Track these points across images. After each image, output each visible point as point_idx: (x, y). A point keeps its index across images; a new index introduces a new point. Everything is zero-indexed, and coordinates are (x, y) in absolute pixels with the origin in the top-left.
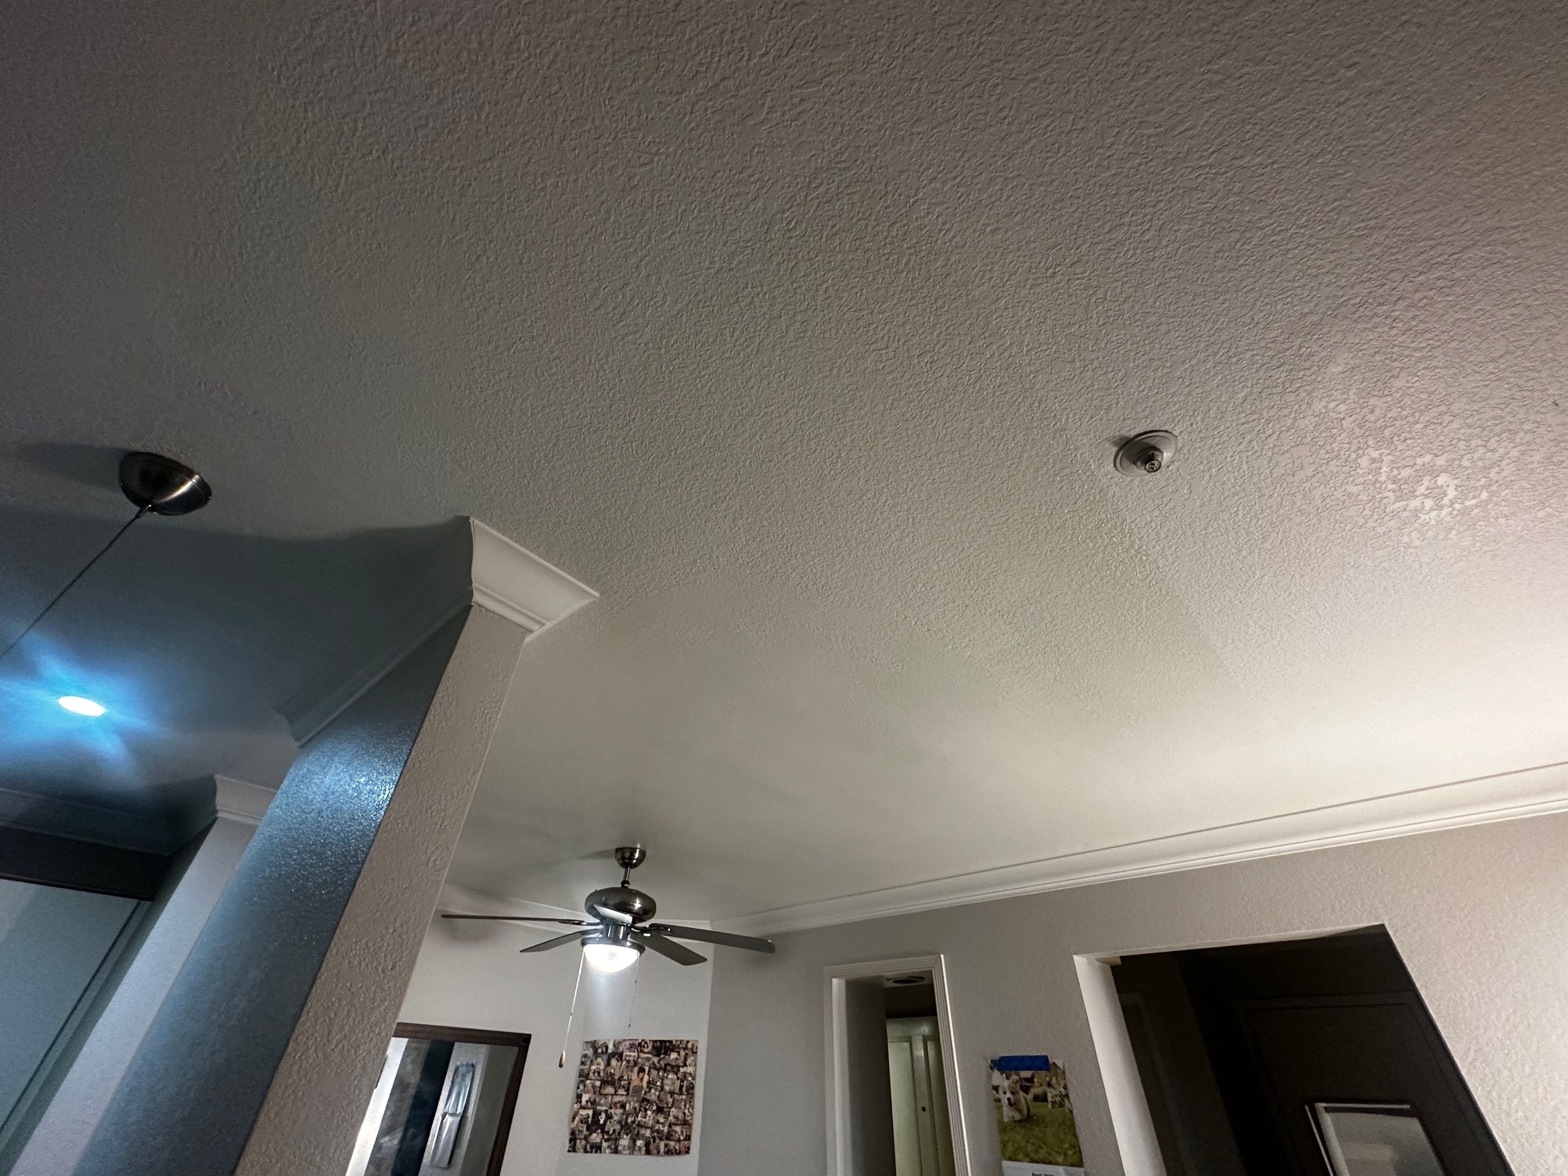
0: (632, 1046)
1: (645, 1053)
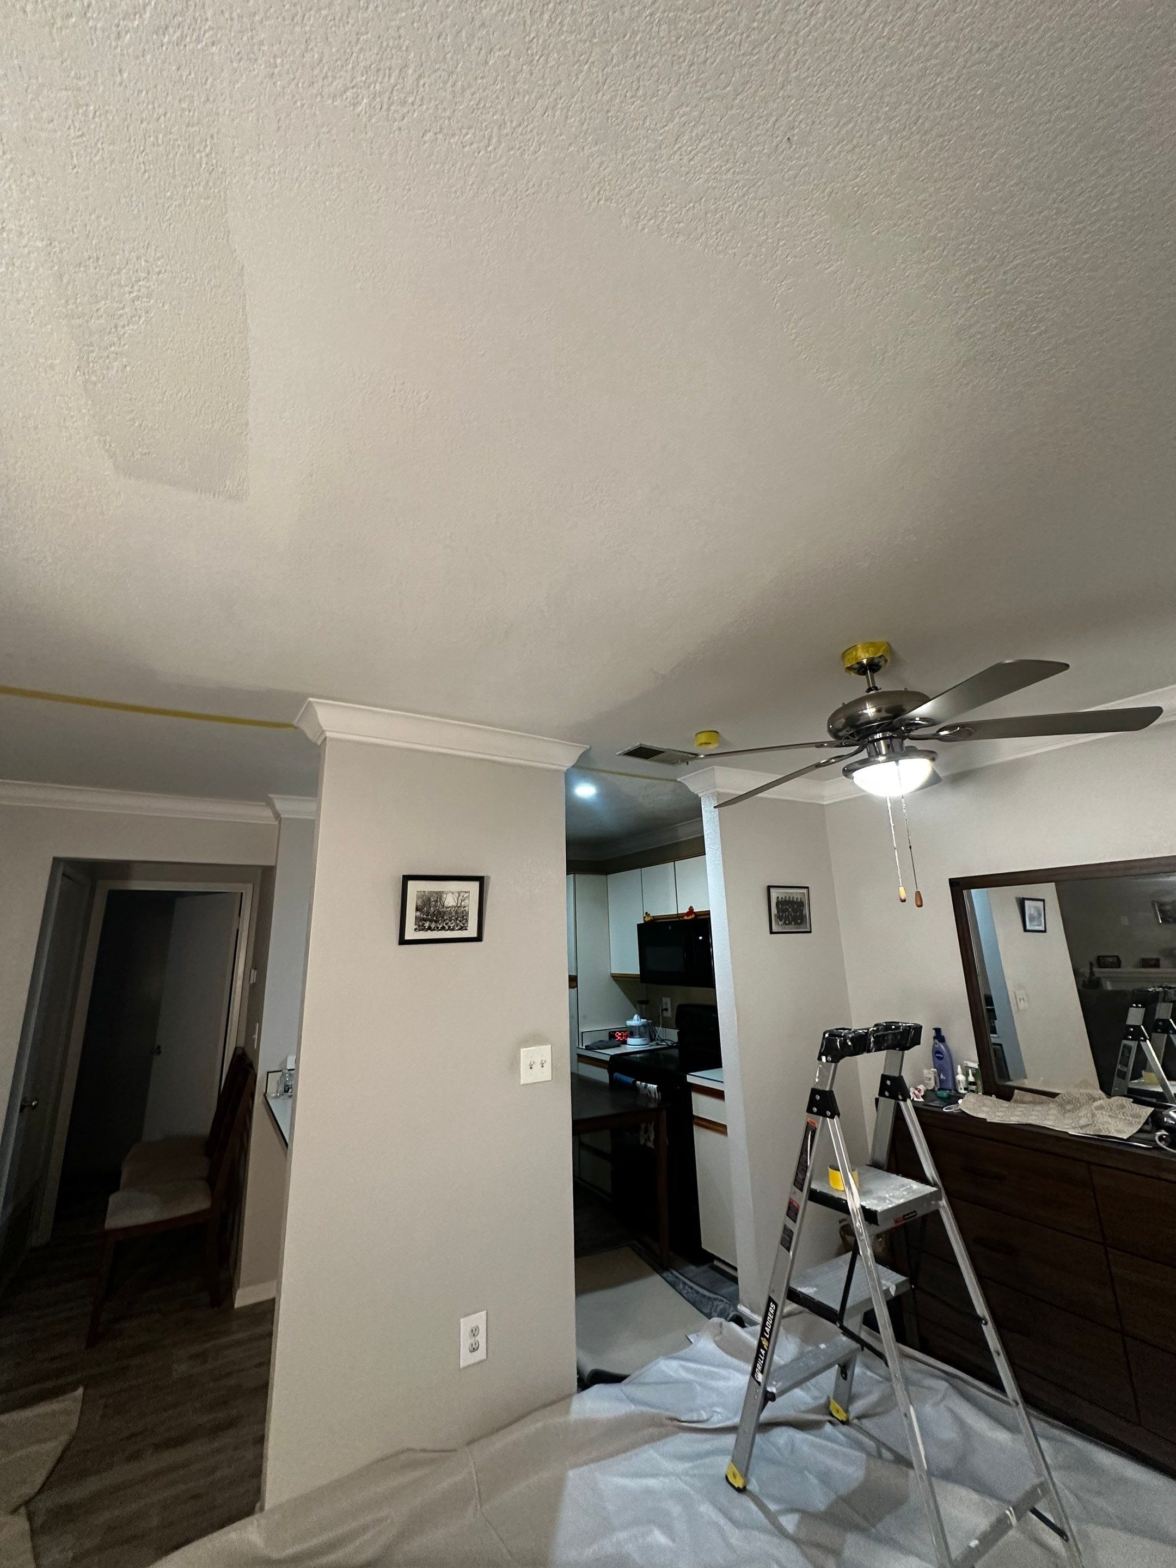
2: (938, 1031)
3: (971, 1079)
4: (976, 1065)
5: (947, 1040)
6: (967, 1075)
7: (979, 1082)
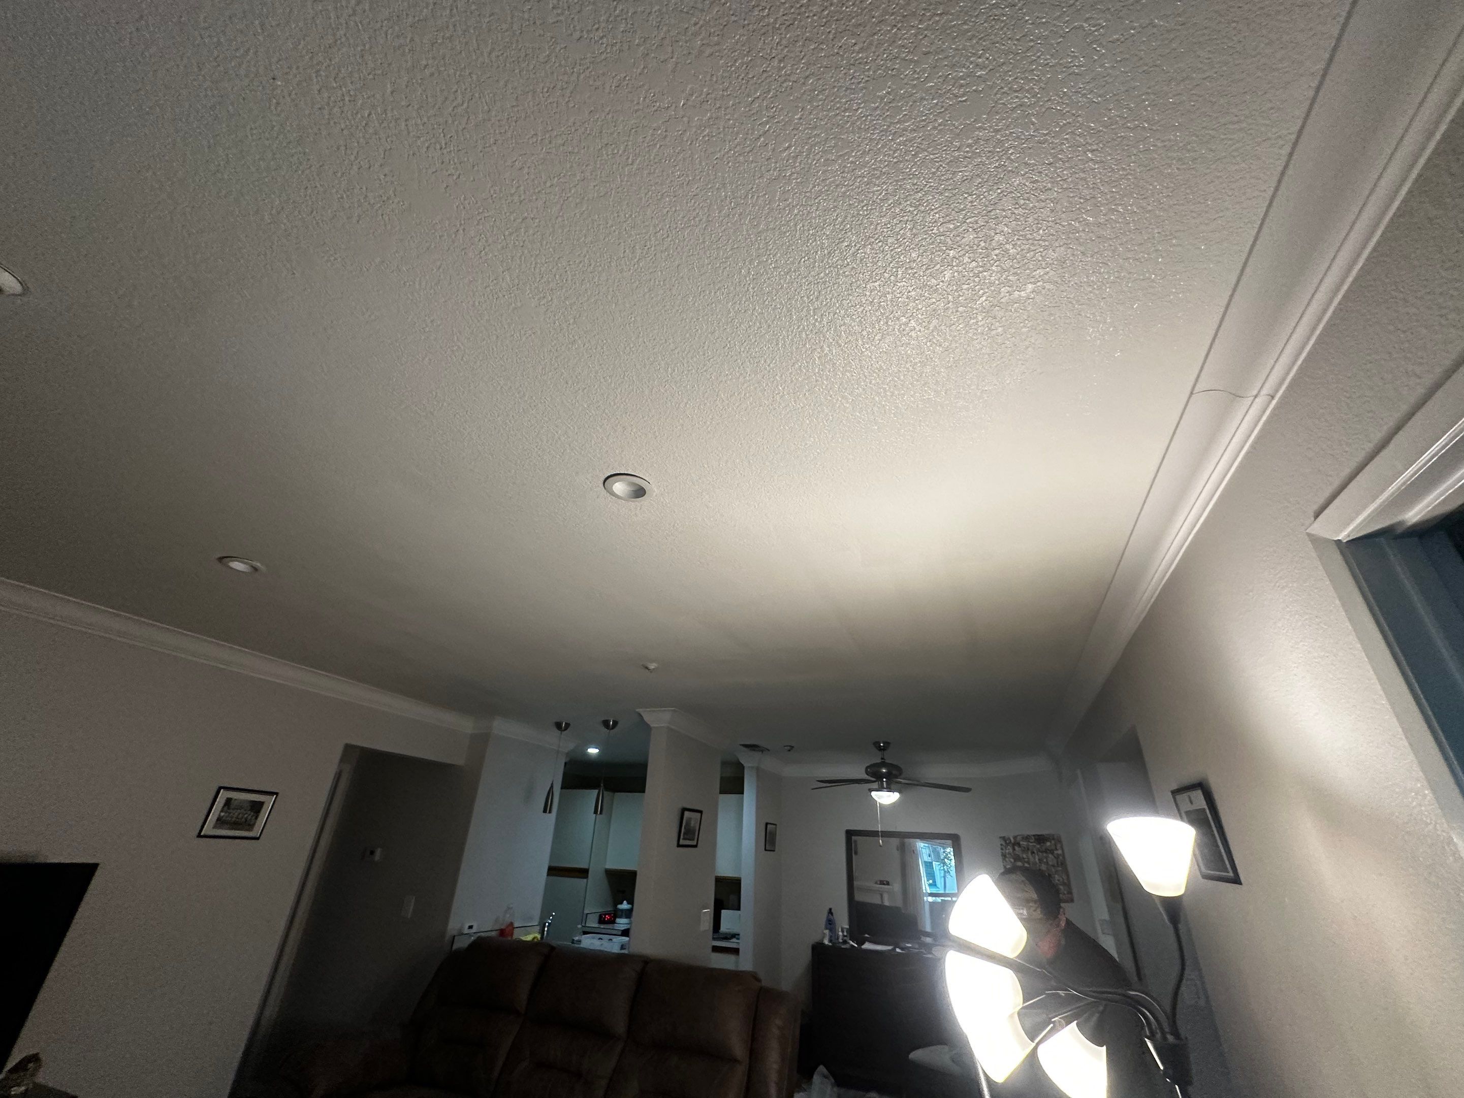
0: (1023, 838)
1: (1031, 842)
2: (830, 909)
3: (845, 934)
4: (847, 927)
5: (834, 914)
6: (843, 931)
7: (848, 936)
